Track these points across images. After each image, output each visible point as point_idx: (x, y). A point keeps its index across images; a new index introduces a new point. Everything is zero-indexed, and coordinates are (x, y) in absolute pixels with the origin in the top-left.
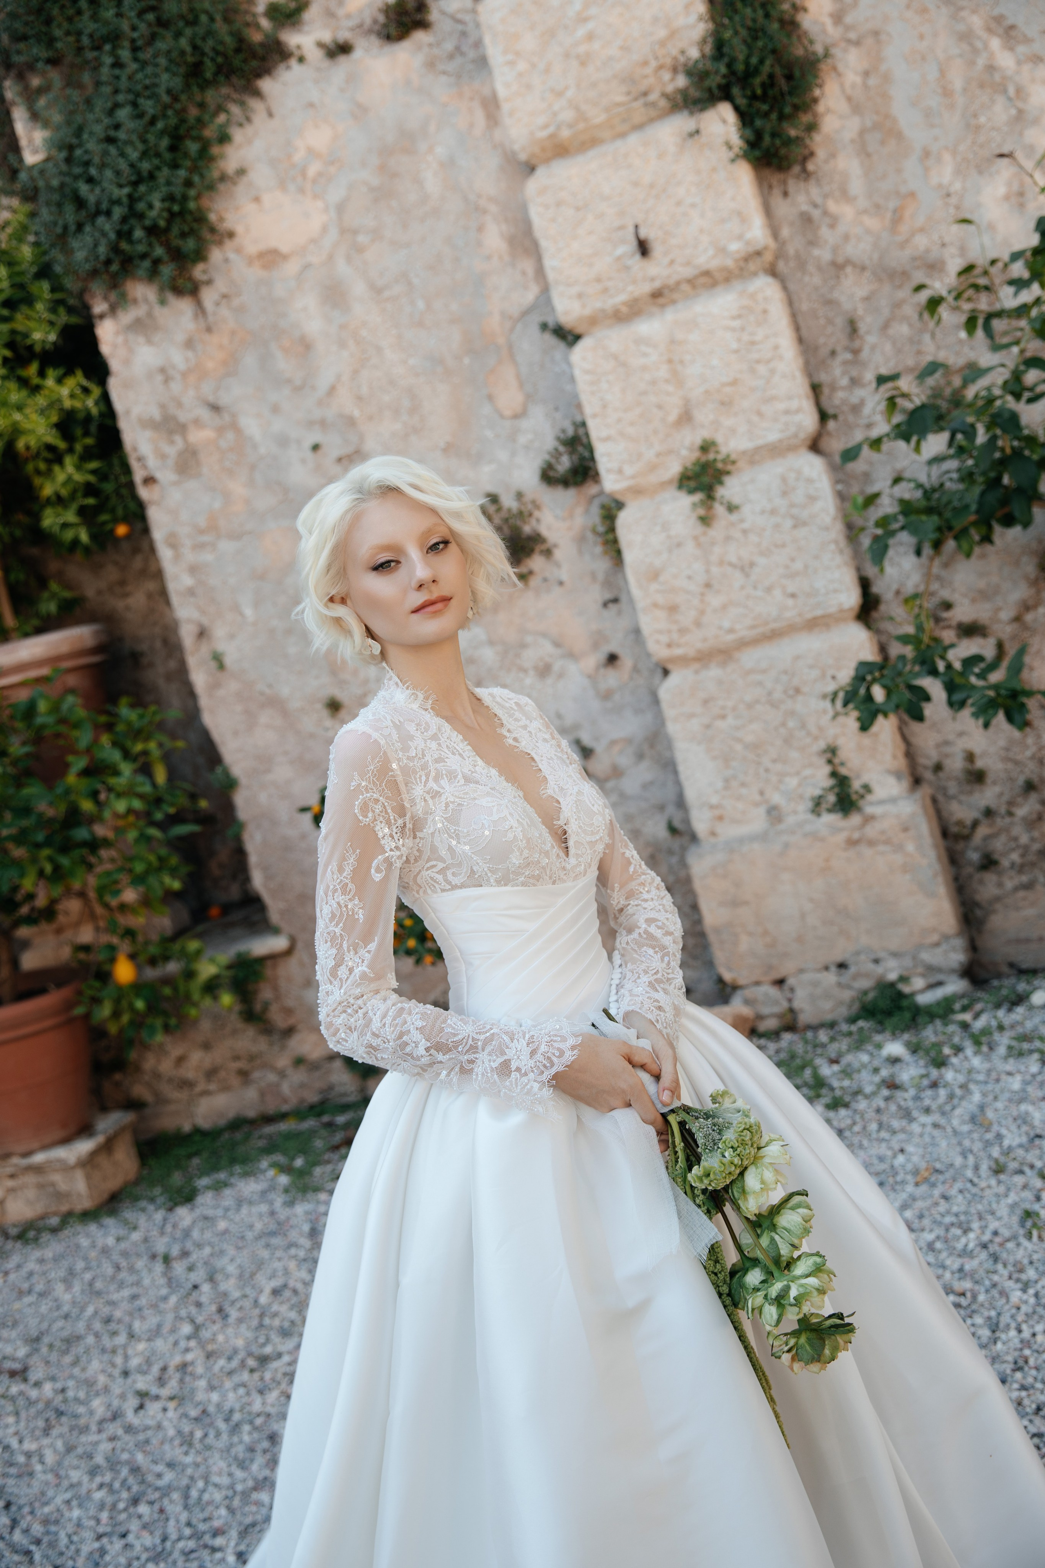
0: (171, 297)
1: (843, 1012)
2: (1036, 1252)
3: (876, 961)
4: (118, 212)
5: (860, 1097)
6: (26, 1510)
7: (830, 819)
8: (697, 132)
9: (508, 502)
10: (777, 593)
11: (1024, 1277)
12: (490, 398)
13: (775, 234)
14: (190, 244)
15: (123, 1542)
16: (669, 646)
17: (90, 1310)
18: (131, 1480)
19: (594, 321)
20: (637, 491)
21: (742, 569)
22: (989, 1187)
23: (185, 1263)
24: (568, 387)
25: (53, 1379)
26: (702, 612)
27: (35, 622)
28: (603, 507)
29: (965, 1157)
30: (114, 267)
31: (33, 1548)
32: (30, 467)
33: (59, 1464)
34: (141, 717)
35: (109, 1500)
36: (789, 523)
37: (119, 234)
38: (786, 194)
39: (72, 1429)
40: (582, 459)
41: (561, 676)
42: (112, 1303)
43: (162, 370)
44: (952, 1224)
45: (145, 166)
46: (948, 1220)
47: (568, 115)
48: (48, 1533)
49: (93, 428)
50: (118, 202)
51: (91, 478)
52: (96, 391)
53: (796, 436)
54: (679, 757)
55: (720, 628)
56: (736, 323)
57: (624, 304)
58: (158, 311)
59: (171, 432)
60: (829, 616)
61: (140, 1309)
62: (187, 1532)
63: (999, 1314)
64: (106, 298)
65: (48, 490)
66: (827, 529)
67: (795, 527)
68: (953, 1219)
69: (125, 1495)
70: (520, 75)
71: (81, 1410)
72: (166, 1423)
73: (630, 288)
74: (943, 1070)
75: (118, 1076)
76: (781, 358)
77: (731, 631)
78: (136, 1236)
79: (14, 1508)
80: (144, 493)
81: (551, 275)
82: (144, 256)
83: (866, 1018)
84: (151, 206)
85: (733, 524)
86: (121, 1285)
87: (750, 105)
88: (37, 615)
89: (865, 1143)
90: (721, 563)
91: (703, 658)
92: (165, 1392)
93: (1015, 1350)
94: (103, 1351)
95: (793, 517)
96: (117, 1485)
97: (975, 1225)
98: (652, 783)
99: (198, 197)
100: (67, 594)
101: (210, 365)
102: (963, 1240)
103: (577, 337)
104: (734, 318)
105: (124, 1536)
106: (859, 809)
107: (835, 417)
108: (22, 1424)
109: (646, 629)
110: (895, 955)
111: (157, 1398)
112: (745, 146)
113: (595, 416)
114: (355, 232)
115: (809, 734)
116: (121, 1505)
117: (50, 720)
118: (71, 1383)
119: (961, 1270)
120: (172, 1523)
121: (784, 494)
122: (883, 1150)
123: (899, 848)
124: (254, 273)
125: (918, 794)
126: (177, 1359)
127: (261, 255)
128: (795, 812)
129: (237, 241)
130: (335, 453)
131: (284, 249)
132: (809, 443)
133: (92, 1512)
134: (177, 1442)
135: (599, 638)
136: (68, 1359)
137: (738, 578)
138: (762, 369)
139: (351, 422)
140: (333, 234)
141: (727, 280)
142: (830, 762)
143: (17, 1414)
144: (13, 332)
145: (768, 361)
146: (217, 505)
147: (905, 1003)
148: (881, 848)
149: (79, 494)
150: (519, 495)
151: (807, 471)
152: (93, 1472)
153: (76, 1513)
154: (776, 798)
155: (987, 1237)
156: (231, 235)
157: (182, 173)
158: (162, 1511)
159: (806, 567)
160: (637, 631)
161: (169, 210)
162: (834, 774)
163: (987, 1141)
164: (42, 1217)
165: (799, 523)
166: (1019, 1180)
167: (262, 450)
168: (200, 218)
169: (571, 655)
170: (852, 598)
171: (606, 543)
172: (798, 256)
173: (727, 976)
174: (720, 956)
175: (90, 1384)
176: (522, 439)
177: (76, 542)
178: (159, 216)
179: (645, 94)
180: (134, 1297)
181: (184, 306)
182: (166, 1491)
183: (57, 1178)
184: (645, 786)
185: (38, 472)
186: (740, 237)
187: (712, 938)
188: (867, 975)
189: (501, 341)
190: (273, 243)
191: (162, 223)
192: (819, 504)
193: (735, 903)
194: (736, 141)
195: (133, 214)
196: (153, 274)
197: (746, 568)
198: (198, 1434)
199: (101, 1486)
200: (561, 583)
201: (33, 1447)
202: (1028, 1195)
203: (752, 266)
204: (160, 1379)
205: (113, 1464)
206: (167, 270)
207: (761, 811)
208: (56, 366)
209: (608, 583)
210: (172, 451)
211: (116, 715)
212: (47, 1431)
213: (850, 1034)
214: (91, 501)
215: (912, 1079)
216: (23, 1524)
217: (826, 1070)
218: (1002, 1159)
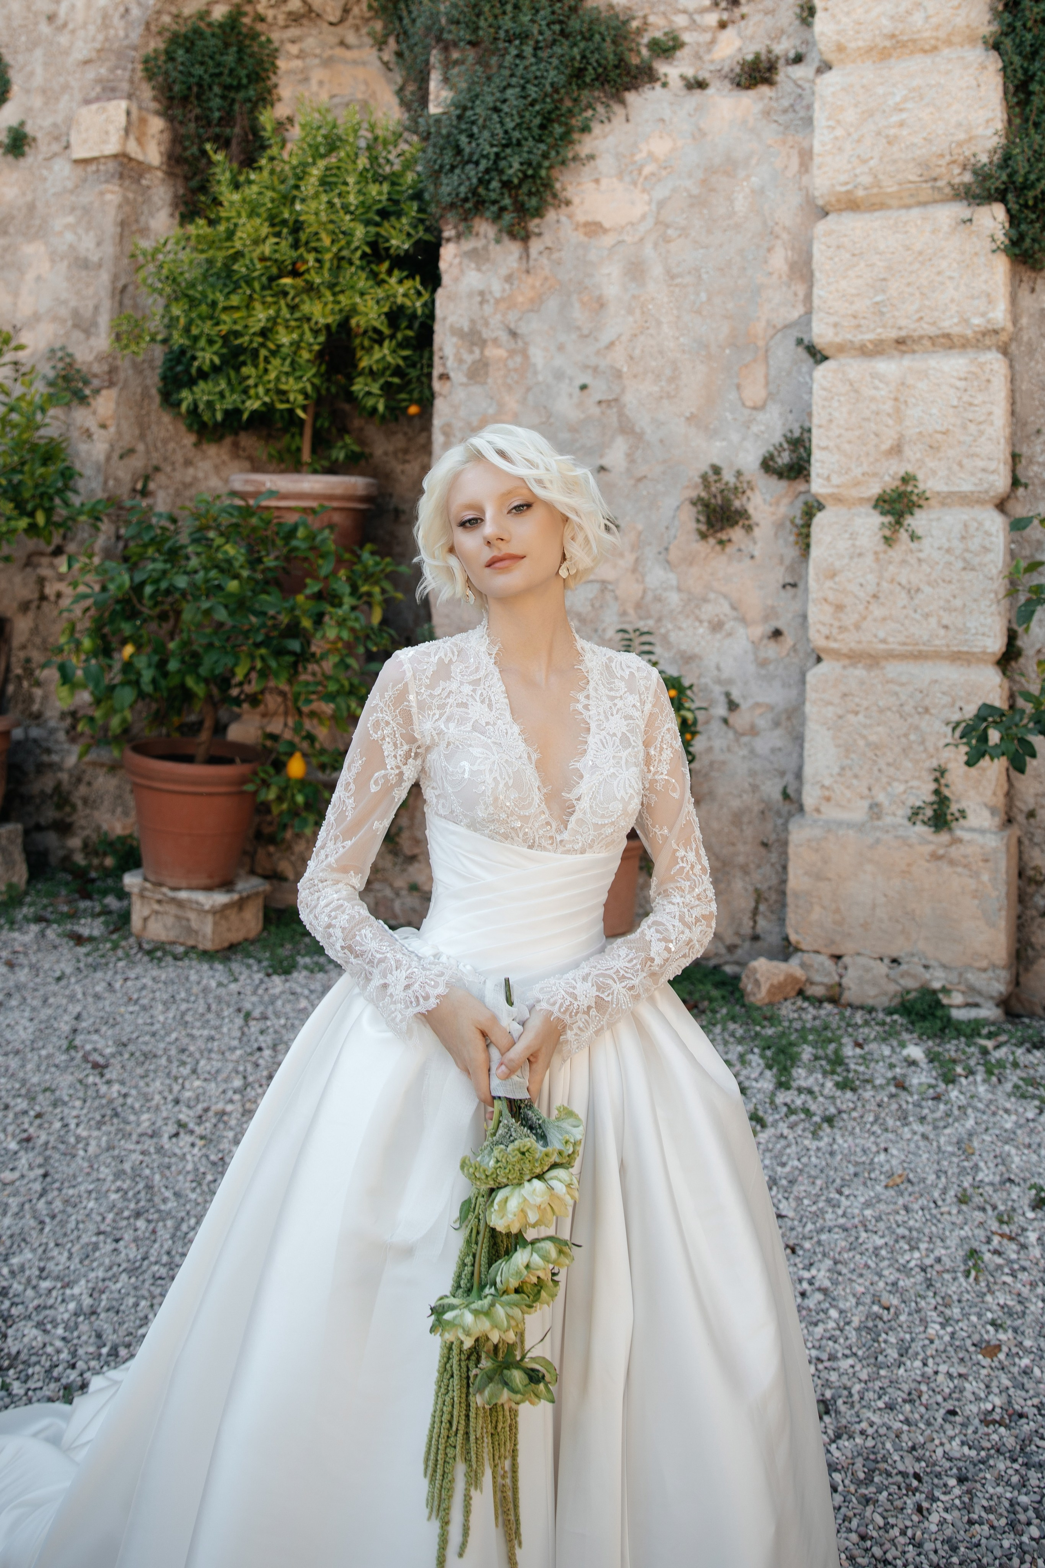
0: (506, 238)
1: (884, 1001)
2: (968, 1292)
3: (926, 967)
4: (484, 164)
5: (869, 1087)
6: (57, 1185)
7: (921, 829)
8: (970, 220)
9: (728, 476)
10: (933, 621)
11: (948, 1312)
12: (738, 387)
13: (1015, 321)
14: (534, 202)
15: (114, 1245)
16: (827, 638)
17: (174, 1035)
18: (142, 1195)
19: (841, 348)
20: (839, 500)
21: (909, 591)
22: (949, 1213)
23: (261, 1025)
24: (806, 397)
25: (122, 1083)
26: (865, 618)
27: (326, 463)
28: (806, 503)
29: (938, 1177)
30: (468, 205)
31: (47, 1220)
32: (357, 341)
33: (97, 1156)
34: (377, 564)
35: (120, 1205)
36: (960, 564)
37: (480, 181)
38: (1033, 290)
39: (119, 1130)
40: (800, 458)
41: (730, 635)
42: (191, 1036)
43: (482, 293)
44: (903, 1237)
45: (516, 135)
46: (901, 1231)
47: (866, 180)
48: (64, 1211)
49: (416, 325)
50: (486, 157)
51: (401, 363)
52: (426, 296)
53: (986, 492)
54: (809, 735)
55: (875, 636)
56: (961, 384)
57: (871, 341)
58: (492, 246)
59: (473, 344)
60: (973, 654)
61: (210, 1051)
62: (165, 1259)
63: (913, 1340)
64: (455, 227)
65: (364, 363)
66: (991, 579)
67: (964, 569)
68: (907, 1233)
69: (132, 1206)
70: (836, 138)
71: (132, 1118)
72: (189, 1157)
73: (879, 330)
74: (950, 1086)
75: (272, 849)
76: (992, 424)
77: (884, 641)
78: (233, 987)
79: (49, 1179)
80: (437, 385)
81: (816, 302)
82: (494, 202)
83: (901, 1015)
84: (511, 167)
85: (911, 551)
86: (206, 1024)
87: (1021, 211)
88: (328, 458)
89: (857, 1130)
90: (892, 581)
91: (854, 657)
92: (199, 1130)
93: (914, 1380)
94: (168, 1075)
95: (965, 560)
96: (130, 1194)
97: (923, 1246)
98: (780, 749)
99: (551, 167)
100: (356, 448)
101: (520, 299)
102: (907, 1257)
103: (825, 358)
104: (960, 379)
105: (117, 1241)
106: (950, 829)
107: (1026, 486)
108: (85, 1111)
109: (811, 619)
110: (944, 967)
111: (192, 1132)
112: (1007, 242)
113: (820, 426)
114: (667, 226)
115: (925, 750)
116: (126, 1213)
117: (303, 545)
118: (134, 1092)
119: (894, 1284)
120: (157, 1246)
121: (963, 538)
122: (869, 1143)
123: (976, 875)
124: (577, 237)
125: (1006, 833)
126: (220, 1106)
127: (587, 224)
128: (894, 815)
129: (571, 208)
130: (599, 397)
131: (607, 224)
132: (997, 501)
133: (102, 1210)
134: (190, 1177)
135: (770, 613)
136: (140, 1071)
137: (902, 598)
138: (972, 428)
139: (618, 375)
140: (650, 222)
141: (964, 346)
142: (936, 780)
143: (85, 1101)
144: (378, 234)
145: (980, 423)
146: (491, 411)
147: (939, 1013)
148: (960, 870)
149: (388, 373)
150: (739, 474)
151: (987, 524)
152: (119, 1174)
153: (91, 1204)
154: (881, 798)
155: (928, 1261)
156: (568, 203)
157: (543, 147)
158: (154, 1232)
159: (964, 605)
160: (805, 617)
161: (524, 173)
162: (937, 792)
163: (964, 1168)
164: (173, 943)
165: (968, 567)
166: (979, 1216)
167: (540, 378)
168: (548, 185)
169: (743, 620)
170: (996, 645)
171: (799, 534)
172: (1030, 343)
173: (793, 938)
174: (792, 917)
175: (147, 1098)
176: (755, 429)
177: (375, 410)
178: (515, 174)
179: (935, 180)
180: (212, 1039)
181: (514, 248)
182: (164, 1217)
183: (192, 916)
184: (773, 750)
185: (363, 348)
186: (983, 315)
187: (790, 900)
188: (914, 977)
189: (761, 343)
190: (599, 218)
191: (516, 181)
192: (991, 556)
193: (819, 877)
194: (1000, 237)
195: (495, 168)
196: (497, 218)
197: (912, 592)
198: (209, 1177)
199: (118, 1190)
200: (752, 557)
201: (85, 1134)
202: (981, 1234)
203: (987, 341)
204: (200, 1117)
205: (136, 1175)
206: (508, 217)
207: (866, 804)
208: (401, 269)
209: (791, 569)
210: (469, 358)
211: (359, 557)
212: (100, 1124)
213: (884, 1024)
214: (396, 380)
215: (920, 1084)
216: (50, 1196)
217: (849, 1051)
218: (970, 1191)
